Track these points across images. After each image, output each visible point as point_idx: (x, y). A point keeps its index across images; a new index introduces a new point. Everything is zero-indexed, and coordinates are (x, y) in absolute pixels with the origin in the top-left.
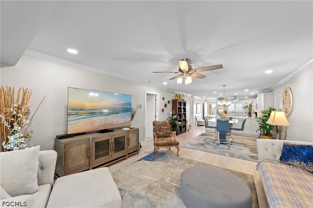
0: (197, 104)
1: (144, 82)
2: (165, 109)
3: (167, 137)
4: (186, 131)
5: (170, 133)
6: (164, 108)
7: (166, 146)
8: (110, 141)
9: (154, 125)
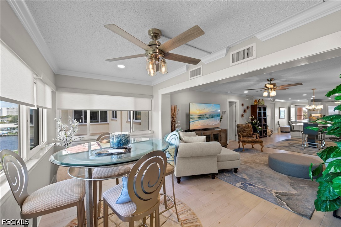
0: (279, 108)
1: (227, 92)
2: (245, 114)
3: (250, 137)
4: (267, 137)
5: (252, 134)
6: (243, 114)
7: (251, 143)
8: (211, 136)
9: (238, 127)
